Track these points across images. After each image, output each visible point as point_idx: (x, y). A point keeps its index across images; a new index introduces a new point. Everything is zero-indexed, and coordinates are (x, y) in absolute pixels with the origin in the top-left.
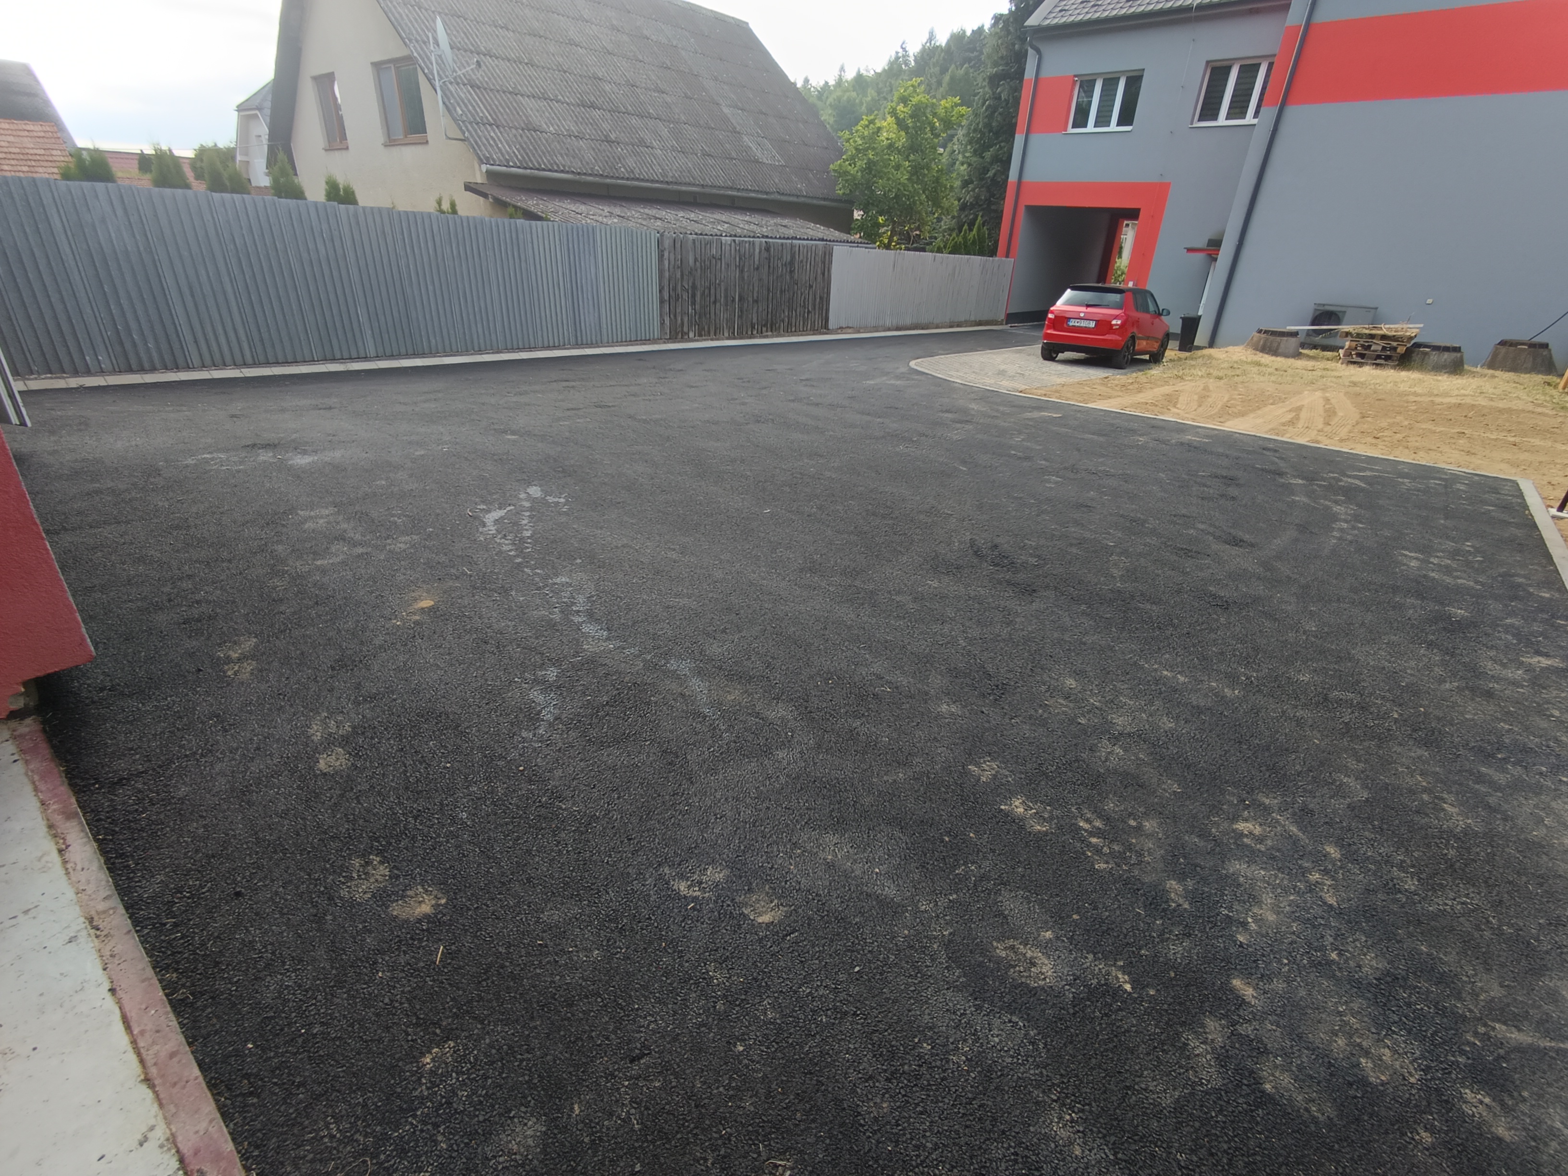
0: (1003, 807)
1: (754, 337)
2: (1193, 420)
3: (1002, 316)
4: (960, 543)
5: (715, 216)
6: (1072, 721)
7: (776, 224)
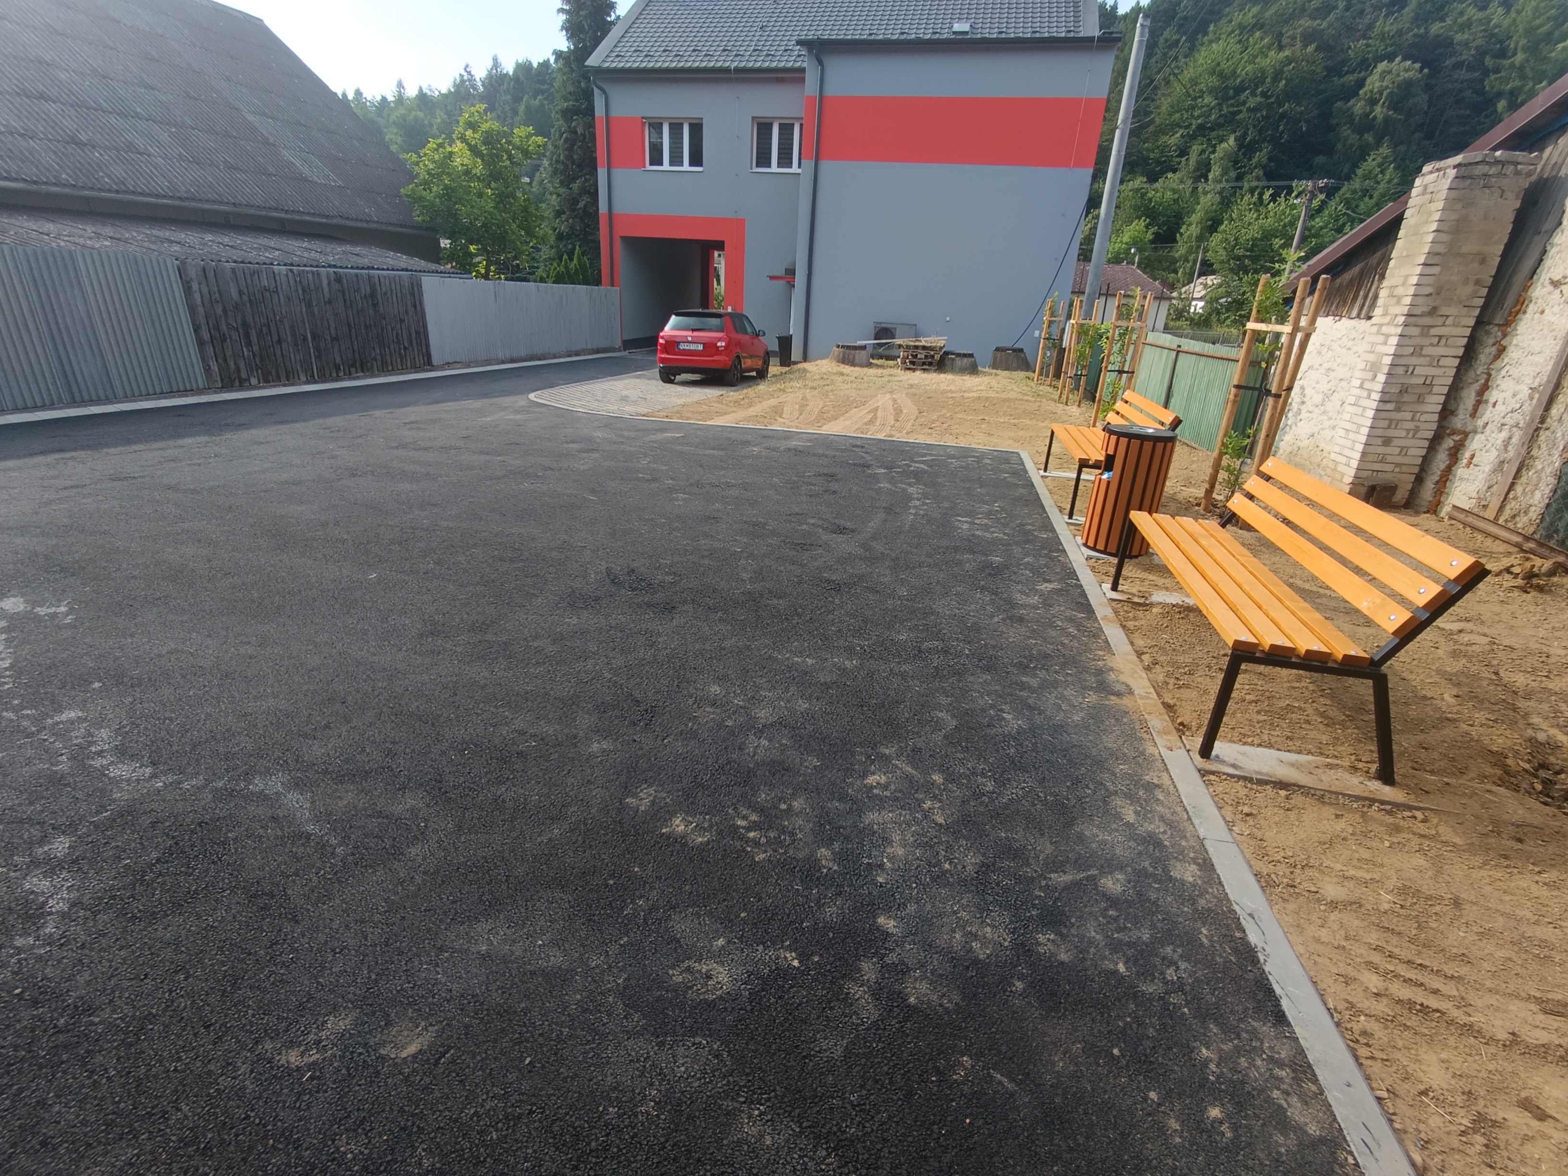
0: (664, 831)
1: (342, 380)
2: (797, 427)
3: (618, 344)
4: (596, 573)
5: (260, 241)
6: (721, 725)
7: (344, 252)
